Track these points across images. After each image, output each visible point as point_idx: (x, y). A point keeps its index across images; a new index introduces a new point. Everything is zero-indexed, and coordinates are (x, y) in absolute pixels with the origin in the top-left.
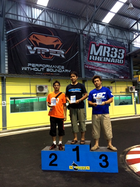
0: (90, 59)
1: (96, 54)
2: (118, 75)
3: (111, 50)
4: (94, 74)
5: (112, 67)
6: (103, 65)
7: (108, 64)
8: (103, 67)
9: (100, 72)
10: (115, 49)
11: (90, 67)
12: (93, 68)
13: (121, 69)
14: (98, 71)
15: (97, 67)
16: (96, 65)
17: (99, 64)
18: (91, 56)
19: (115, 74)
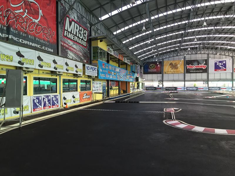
0: (65, 35)
1: (70, 30)
2: (83, 58)
3: (79, 30)
4: (67, 54)
5: (80, 49)
6: (74, 44)
7: (77, 45)
8: (74, 46)
9: (72, 52)
10: (82, 29)
11: (65, 45)
12: (67, 46)
13: (85, 52)
14: (70, 50)
15: (70, 46)
16: (69, 43)
17: (71, 43)
18: (65, 31)
19: (81, 57)
